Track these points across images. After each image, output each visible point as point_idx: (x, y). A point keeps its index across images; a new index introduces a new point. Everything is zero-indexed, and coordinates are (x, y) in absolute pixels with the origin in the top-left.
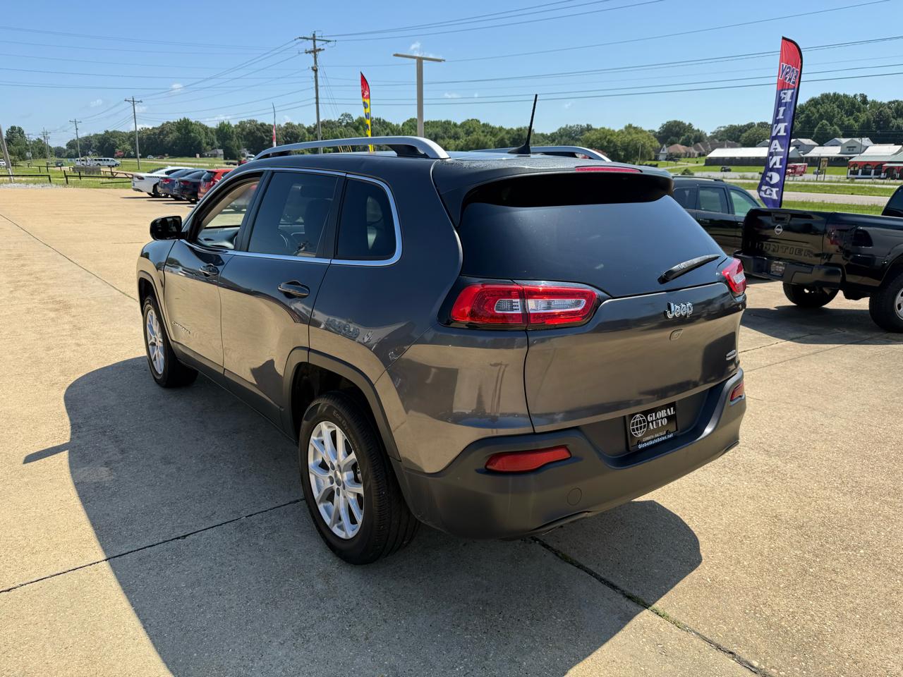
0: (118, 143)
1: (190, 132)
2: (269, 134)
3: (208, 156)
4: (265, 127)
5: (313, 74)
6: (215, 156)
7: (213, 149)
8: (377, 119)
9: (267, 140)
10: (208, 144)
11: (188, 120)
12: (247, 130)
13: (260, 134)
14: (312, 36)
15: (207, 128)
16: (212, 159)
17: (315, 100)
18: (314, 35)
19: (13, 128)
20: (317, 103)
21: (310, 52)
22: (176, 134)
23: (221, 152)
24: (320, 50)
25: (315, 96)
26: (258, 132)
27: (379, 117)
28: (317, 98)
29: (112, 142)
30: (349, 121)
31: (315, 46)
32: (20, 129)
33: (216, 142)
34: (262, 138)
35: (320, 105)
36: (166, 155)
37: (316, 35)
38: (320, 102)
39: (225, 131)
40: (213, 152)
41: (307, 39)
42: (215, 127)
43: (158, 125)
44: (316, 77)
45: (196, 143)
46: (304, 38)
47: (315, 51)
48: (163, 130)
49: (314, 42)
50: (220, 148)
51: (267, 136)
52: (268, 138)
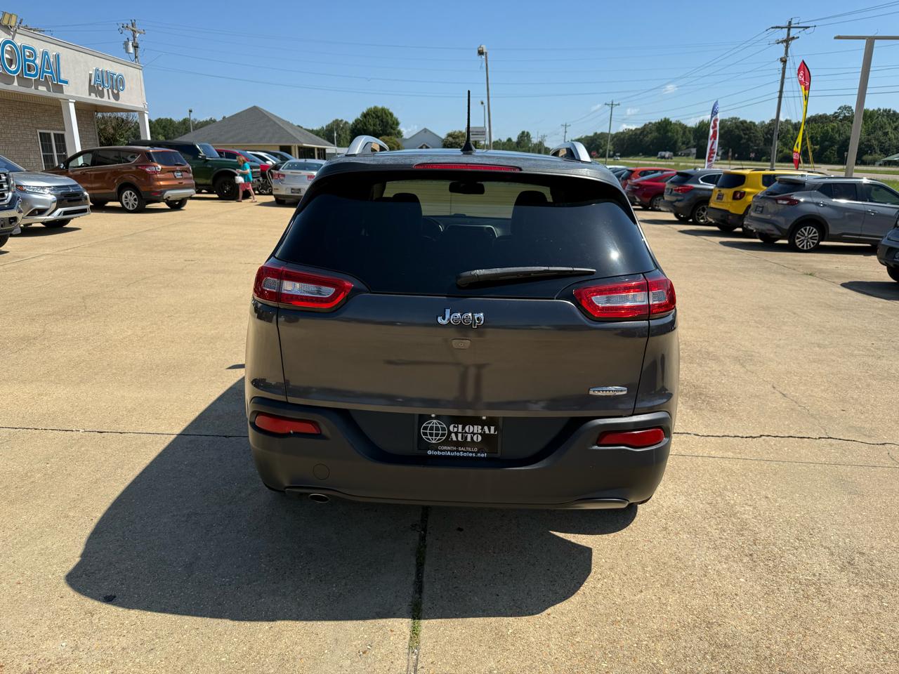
0: (603, 143)
1: (668, 131)
2: (748, 132)
3: (681, 156)
4: (745, 124)
5: (781, 65)
6: (688, 155)
7: (688, 148)
8: (885, 111)
9: (745, 138)
10: (683, 143)
11: (668, 120)
12: (726, 129)
13: (738, 133)
14: (787, 24)
15: (686, 127)
16: (684, 158)
17: (778, 94)
18: (790, 23)
19: (523, 133)
20: (780, 97)
21: (782, 42)
22: (655, 134)
23: (694, 150)
24: (793, 38)
25: (778, 89)
26: (736, 130)
27: (888, 108)
28: (781, 92)
29: (598, 143)
30: (847, 114)
31: (789, 35)
32: (528, 133)
33: (692, 141)
34: (740, 138)
35: (783, 99)
36: (641, 154)
37: (793, 22)
38: (783, 96)
39: (704, 130)
40: (687, 151)
41: (782, 28)
42: (694, 126)
43: (640, 126)
44: (784, 69)
45: (672, 142)
46: (777, 27)
47: (787, 41)
48: (644, 131)
49: (789, 30)
50: (694, 147)
51: (745, 134)
52: (747, 137)
